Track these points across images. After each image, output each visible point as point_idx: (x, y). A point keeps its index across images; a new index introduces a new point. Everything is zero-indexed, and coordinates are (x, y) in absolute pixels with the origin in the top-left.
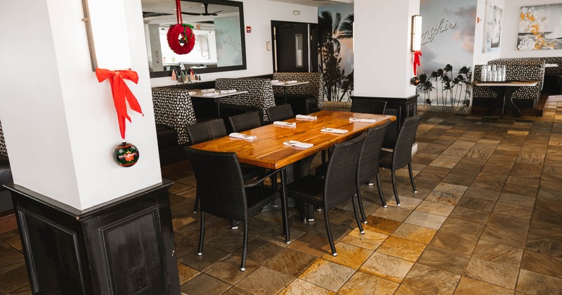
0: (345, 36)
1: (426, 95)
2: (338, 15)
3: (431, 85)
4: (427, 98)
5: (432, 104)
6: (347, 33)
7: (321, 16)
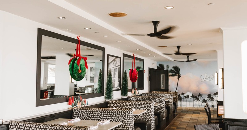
0: (171, 76)
1: (212, 103)
2: (168, 66)
3: (214, 99)
4: (212, 105)
5: (215, 107)
6: (172, 74)
7: (158, 66)
